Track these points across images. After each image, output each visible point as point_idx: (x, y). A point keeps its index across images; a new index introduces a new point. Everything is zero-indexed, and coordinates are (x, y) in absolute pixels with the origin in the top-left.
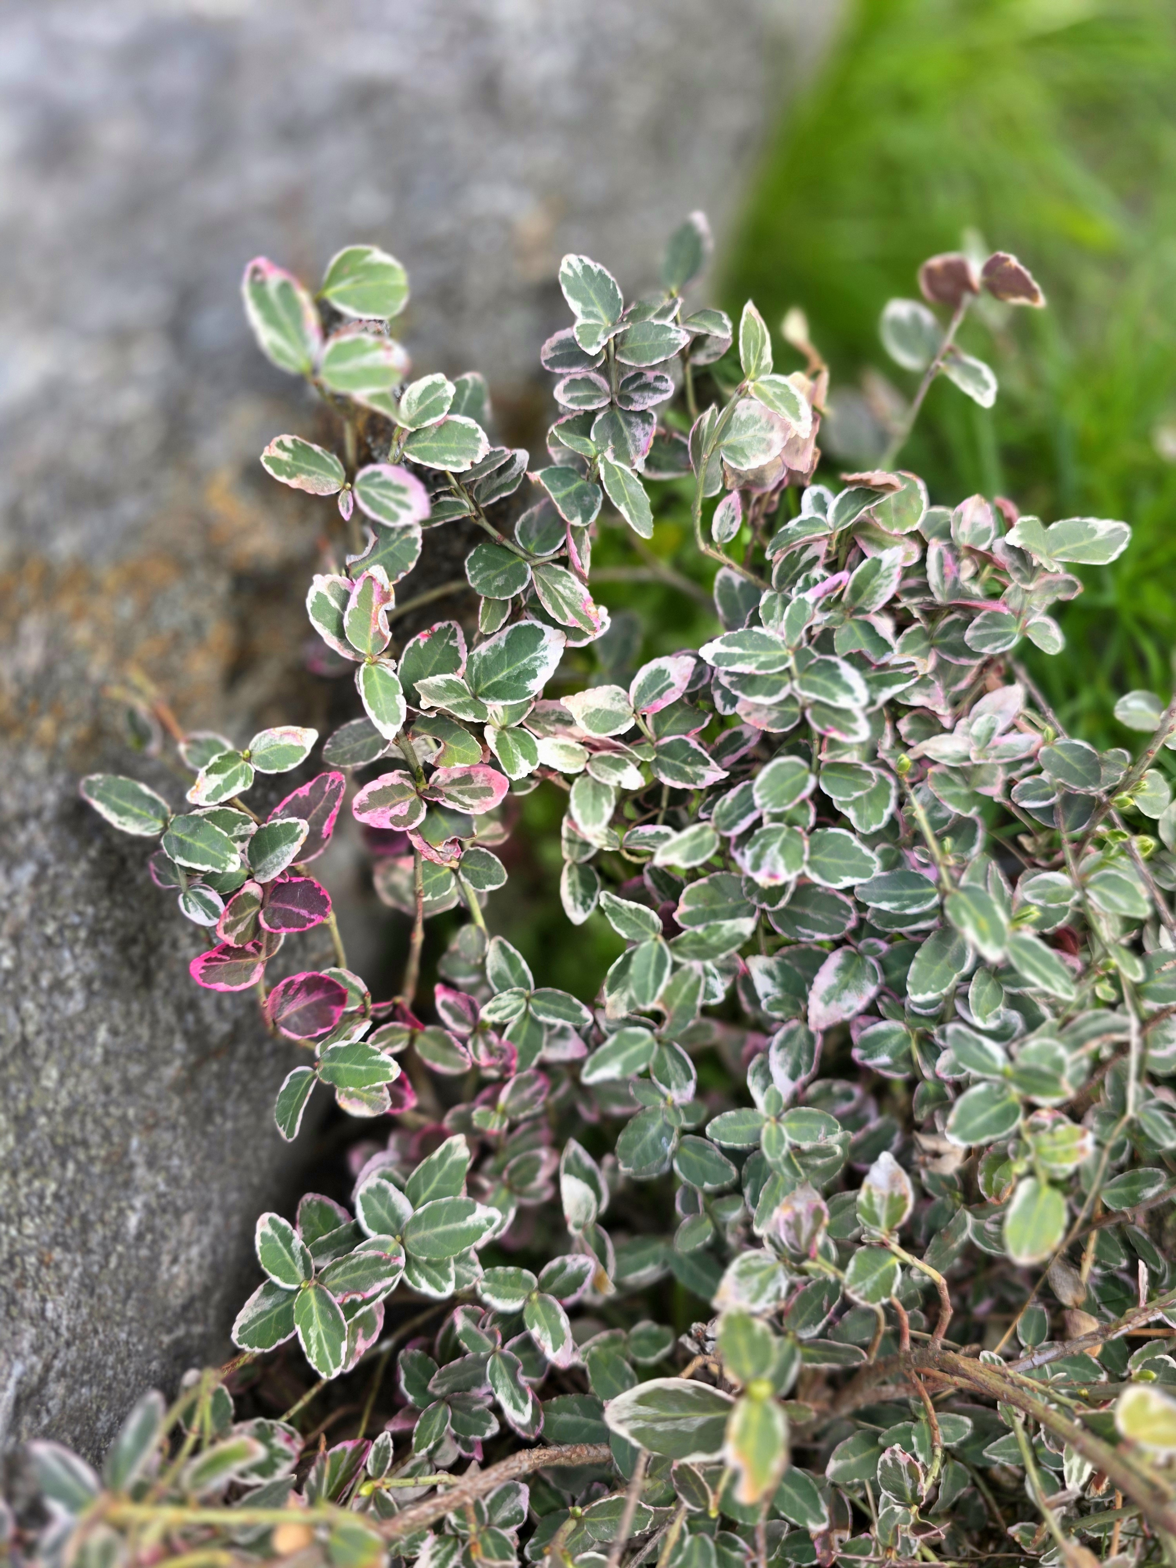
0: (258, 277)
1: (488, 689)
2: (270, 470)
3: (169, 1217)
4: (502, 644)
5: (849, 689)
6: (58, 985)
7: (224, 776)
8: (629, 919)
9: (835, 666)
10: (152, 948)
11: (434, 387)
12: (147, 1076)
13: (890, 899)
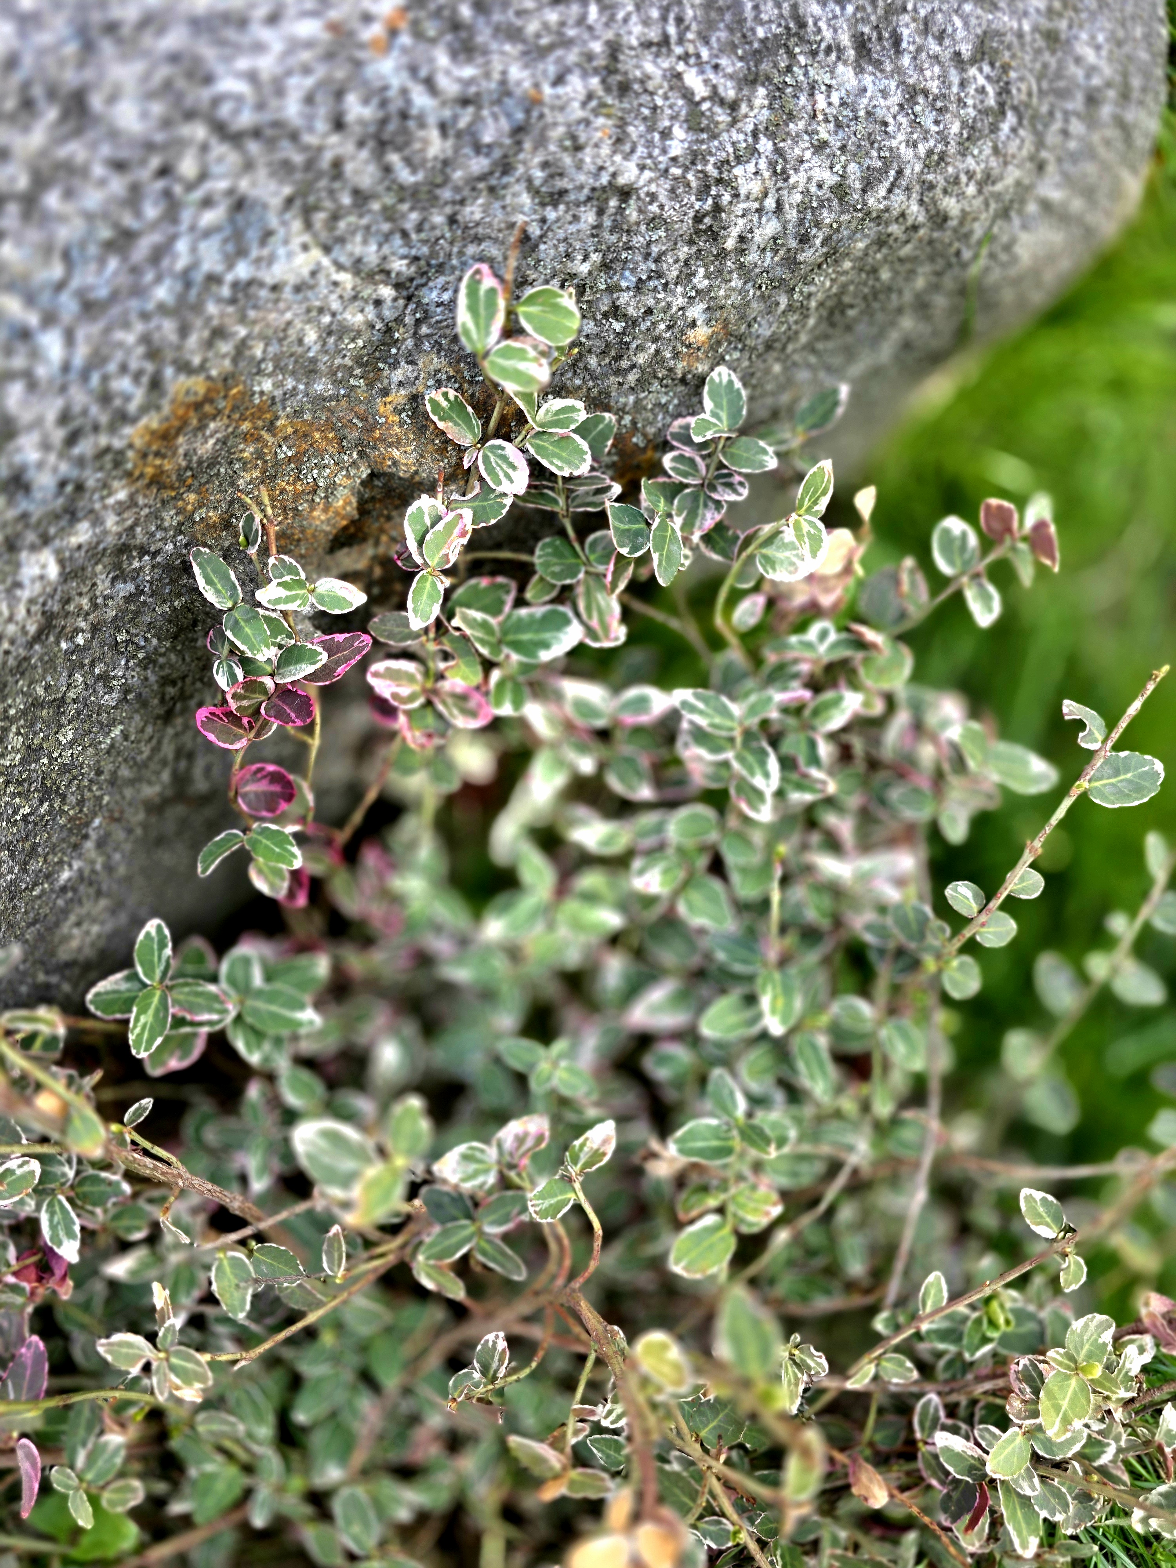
0: (478, 277)
1: (512, 641)
2: (428, 407)
3: (92, 891)
4: (538, 616)
5: (767, 775)
6: (105, 678)
7: (289, 593)
9: (767, 755)
10: (183, 697)
11: (572, 409)
12: (132, 782)
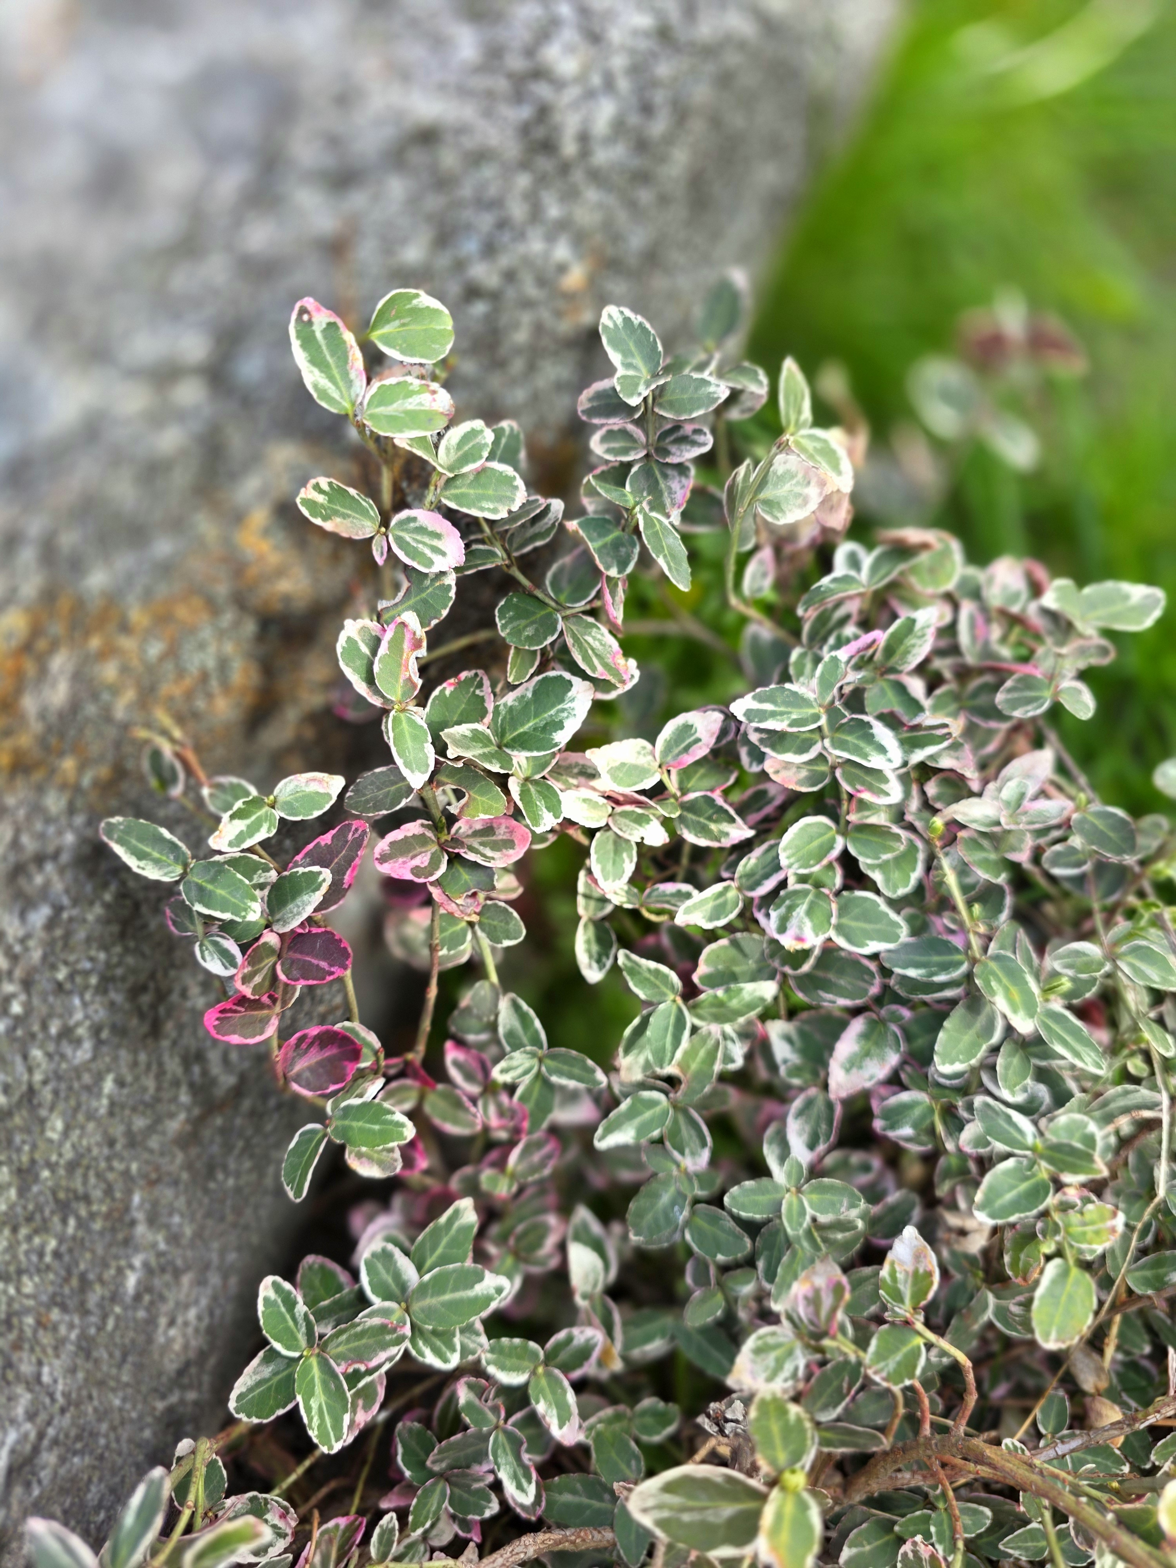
0: (305, 317)
1: (514, 740)
2: (305, 512)
3: (168, 1277)
4: (529, 695)
5: (882, 749)
6: (67, 1033)
7: (248, 822)
8: (647, 979)
9: (869, 725)
10: (161, 996)
11: (473, 434)
12: (151, 1129)
13: (917, 965)
